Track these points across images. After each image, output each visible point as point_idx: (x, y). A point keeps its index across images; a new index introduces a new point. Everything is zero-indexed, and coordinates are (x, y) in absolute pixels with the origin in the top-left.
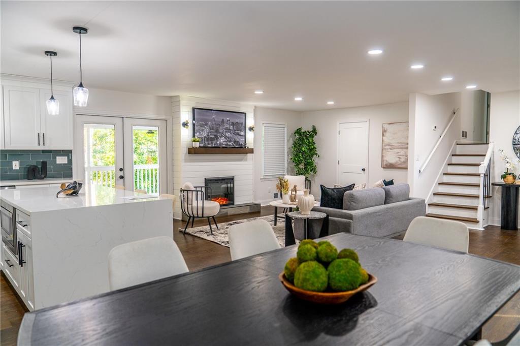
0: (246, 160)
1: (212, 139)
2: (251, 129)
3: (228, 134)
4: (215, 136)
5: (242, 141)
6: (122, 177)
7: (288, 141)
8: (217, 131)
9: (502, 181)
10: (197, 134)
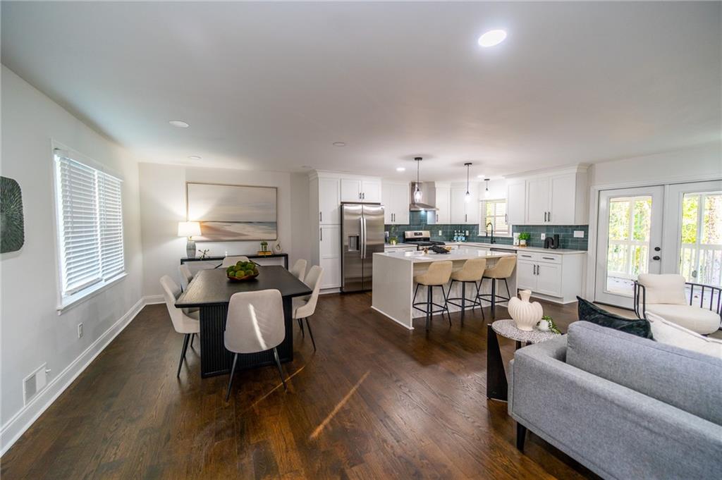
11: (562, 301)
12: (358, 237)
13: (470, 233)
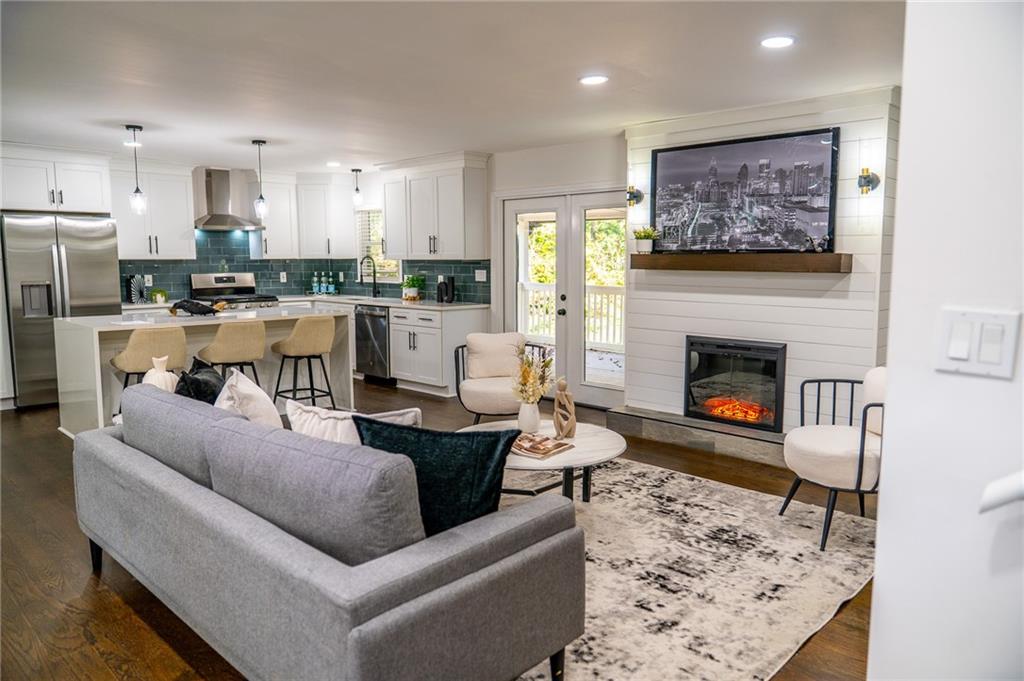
0: (844, 294)
4: (713, 218)
5: (817, 228)
6: (563, 312)
10: (662, 218)
11: (447, 393)
12: (48, 286)
13: (345, 277)
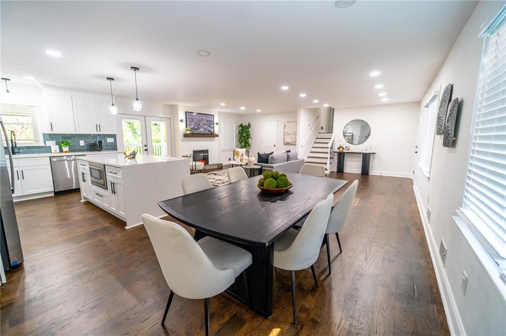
0: (214, 141)
1: (196, 129)
2: (217, 124)
3: (205, 127)
4: (198, 127)
5: (212, 130)
6: (146, 150)
7: (236, 130)
8: (199, 125)
9: (338, 151)
10: (188, 126)
